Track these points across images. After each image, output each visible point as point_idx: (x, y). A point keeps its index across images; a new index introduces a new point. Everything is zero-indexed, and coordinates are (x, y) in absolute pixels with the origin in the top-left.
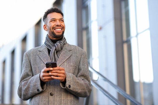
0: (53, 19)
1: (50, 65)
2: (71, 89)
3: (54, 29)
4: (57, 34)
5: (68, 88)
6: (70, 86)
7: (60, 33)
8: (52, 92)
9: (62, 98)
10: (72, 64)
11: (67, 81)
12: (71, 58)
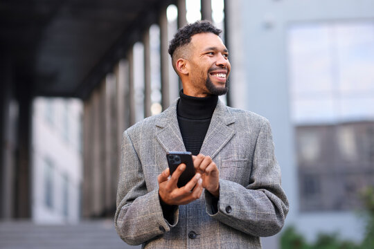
0: (212, 49)
2: (234, 215)
3: (212, 74)
5: (225, 212)
6: (228, 208)
8: (192, 230)
9: (219, 243)
10: (235, 155)
11: (221, 195)
12: (234, 142)
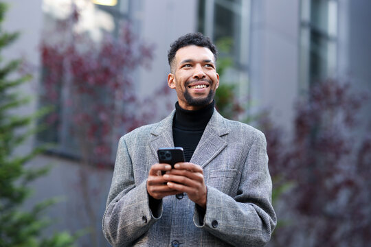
1: (168, 155)
2: (220, 230)
3: (189, 87)
4: (195, 97)
7: (203, 94)
8: (176, 239)
10: (225, 165)
